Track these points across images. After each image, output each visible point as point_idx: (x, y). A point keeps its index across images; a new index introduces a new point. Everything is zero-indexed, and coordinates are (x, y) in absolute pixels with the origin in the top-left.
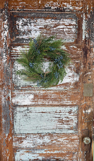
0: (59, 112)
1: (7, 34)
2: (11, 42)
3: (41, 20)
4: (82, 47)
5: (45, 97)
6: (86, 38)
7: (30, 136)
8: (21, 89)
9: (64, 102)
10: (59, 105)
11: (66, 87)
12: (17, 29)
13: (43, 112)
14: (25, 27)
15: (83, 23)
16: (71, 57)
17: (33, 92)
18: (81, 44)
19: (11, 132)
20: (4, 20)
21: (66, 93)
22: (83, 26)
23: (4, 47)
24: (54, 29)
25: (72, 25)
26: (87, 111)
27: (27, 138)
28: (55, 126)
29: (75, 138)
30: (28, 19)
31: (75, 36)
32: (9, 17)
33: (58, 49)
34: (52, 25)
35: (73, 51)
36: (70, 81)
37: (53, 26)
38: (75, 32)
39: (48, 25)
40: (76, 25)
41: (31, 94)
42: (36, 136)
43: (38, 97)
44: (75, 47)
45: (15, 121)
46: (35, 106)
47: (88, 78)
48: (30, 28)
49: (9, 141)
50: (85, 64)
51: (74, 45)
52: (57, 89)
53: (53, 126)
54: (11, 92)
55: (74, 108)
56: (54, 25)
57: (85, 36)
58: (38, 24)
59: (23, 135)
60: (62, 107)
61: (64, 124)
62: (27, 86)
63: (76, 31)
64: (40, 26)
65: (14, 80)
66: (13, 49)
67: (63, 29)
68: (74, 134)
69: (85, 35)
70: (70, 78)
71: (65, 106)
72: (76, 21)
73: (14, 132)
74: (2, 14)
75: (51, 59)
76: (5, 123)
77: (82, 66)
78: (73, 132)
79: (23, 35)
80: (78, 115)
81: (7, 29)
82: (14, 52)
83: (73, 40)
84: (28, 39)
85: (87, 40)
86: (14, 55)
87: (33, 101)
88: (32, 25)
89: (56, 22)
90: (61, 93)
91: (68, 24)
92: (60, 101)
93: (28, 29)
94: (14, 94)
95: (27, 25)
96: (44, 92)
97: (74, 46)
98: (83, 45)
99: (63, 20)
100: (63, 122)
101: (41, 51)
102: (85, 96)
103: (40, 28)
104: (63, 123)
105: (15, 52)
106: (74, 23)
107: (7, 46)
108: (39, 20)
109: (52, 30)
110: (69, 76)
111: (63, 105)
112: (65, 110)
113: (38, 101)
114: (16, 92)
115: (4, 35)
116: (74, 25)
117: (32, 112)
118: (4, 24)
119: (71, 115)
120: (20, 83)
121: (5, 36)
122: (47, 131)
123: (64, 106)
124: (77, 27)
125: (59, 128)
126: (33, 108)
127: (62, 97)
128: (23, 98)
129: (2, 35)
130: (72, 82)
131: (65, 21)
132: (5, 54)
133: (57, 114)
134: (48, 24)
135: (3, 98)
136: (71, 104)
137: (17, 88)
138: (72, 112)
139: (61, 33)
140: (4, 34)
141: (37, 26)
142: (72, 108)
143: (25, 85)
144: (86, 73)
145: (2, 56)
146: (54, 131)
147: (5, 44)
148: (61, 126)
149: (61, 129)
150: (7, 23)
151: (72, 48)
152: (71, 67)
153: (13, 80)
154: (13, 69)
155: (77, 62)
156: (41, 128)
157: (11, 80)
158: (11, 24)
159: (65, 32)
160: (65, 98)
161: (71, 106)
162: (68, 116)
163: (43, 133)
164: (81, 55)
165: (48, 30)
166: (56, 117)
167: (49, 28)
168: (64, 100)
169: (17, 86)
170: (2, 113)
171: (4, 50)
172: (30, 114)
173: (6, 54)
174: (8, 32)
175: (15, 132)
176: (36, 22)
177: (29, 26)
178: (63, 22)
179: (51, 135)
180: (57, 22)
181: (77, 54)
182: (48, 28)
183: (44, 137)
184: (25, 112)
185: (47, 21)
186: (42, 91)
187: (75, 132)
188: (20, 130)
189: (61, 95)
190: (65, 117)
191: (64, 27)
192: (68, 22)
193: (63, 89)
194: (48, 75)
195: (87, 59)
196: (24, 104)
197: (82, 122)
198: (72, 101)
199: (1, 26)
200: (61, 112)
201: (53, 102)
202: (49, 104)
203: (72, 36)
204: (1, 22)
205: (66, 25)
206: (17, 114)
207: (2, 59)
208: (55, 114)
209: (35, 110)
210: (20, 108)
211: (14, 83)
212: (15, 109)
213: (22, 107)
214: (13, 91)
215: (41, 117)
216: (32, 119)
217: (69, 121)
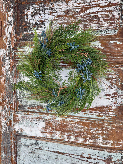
0: (87, 158)
1: (12, 30)
2: (17, 41)
3: (60, 4)
5: (63, 128)
8: (28, 110)
9: (97, 140)
10: (88, 145)
11: (101, 114)
12: (25, 22)
13: (59, 153)
14: (36, 17)
16: (111, 61)
17: (45, 116)
20: (9, 11)
21: (101, 124)
23: (7, 48)
24: (80, 15)
30: (41, 5)
31: (119, 24)
32: (15, 5)
34: (77, 9)
35: (114, 51)
36: (109, 104)
37: (80, 10)
38: (120, 16)
39: (70, 10)
40: (121, 4)
41: (40, 120)
43: (51, 126)
44: (118, 43)
46: (48, 141)
48: (44, 17)
51: (117, 40)
52: (84, 116)
54: (13, 114)
55: (115, 154)
56: (81, 8)
58: (56, 9)
60: (93, 149)
62: (36, 107)
63: (122, 15)
64: (58, 13)
65: (19, 96)
66: (19, 50)
67: (97, 13)
70: (109, 99)
71: (98, 149)
74: (7, 2)
76: (5, 158)
79: (34, 28)
81: (12, 23)
82: (19, 54)
83: (114, 32)
84: (40, 34)
86: (20, 59)
87: (45, 132)
88: (46, 12)
89: (84, 3)
90: (92, 124)
91: (106, 4)
92: (90, 139)
93: (41, 20)
94: (18, 116)
95: (40, 14)
96: (62, 119)
97: (116, 41)
103: (59, 16)
107: (11, 46)
108: (57, 3)
109: (78, 17)
110: (108, 95)
111: (94, 147)
112: (97, 154)
113: (51, 133)
114: (21, 114)
115: (8, 31)
116: (117, 5)
118: (8, 16)
120: (26, 101)
121: (9, 33)
123: (97, 147)
124: (122, 8)
126: (44, 142)
127: (93, 132)
128: (30, 125)
129: (5, 32)
130: (113, 107)
132: (8, 58)
133: (83, 160)
134: (72, 8)
136: (111, 146)
139: (92, 21)
140: (8, 29)
141: (54, 14)
142: (112, 153)
143: (33, 105)
145: (4, 62)
147: (9, 44)
150: (12, 14)
151: (114, 44)
152: (110, 79)
154: (18, 79)
157: (15, 95)
158: (18, 15)
159: (101, 19)
160: (99, 134)
161: (110, 150)
165: (71, 18)
167: (73, 15)
168: (98, 138)
169: (23, 105)
170: (2, 143)
171: (8, 52)
172: (39, 151)
174: (14, 27)
177: (42, 15)
178: (96, 2)
180: (86, 4)
182: (70, 15)
184: (32, 146)
185: (70, 4)
189: (91, 128)
191: (99, 10)
192: (106, 1)
193: (95, 117)
194: (66, 91)
196: (30, 135)
198: (112, 142)
199: (5, 19)
200: (90, 158)
201: (76, 138)
202: (70, 140)
203: (113, 24)
204: (5, 13)
205: (102, 7)
206: (22, 148)
207: (4, 64)
208: (80, 159)
209: (47, 146)
210: (25, 139)
211: (19, 101)
212: (19, 140)
213: (28, 139)
214: (16, 112)
215: (57, 159)
216: (43, 160)
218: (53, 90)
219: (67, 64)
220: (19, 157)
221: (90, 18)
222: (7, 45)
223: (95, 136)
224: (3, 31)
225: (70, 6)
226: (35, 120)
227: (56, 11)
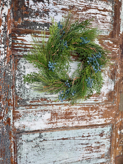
0: (87, 136)
1: (8, 12)
2: (15, 26)
5: (68, 116)
8: (30, 103)
9: (95, 120)
10: (88, 125)
11: (97, 99)
13: (63, 139)
14: (38, 4)
17: (50, 108)
18: (118, 38)
21: (98, 107)
22: (121, 14)
23: (2, 34)
24: (83, 13)
25: (107, 10)
26: (122, 131)
28: (81, 157)
31: (111, 27)
34: (80, 6)
35: (108, 48)
37: (82, 8)
38: (111, 21)
39: (74, 6)
40: (112, 11)
41: (46, 112)
43: (56, 116)
44: (111, 43)
45: (20, 157)
46: (52, 131)
48: (48, 6)
51: (109, 40)
52: (84, 102)
53: (78, 157)
55: (106, 128)
56: (84, 7)
58: (60, 2)
60: (92, 128)
61: (92, 152)
62: (40, 100)
63: (112, 21)
64: (62, 6)
65: (19, 90)
66: (18, 38)
67: (96, 15)
71: (95, 127)
72: (113, 6)
77: (119, 70)
78: (104, 161)
79: (36, 16)
80: (111, 137)
81: (8, 4)
82: (19, 42)
83: (107, 33)
84: (44, 23)
86: (20, 48)
87: (50, 123)
88: (50, 2)
89: (86, 3)
90: (91, 108)
91: (103, 9)
92: (90, 120)
93: (44, 8)
94: (19, 112)
95: (43, 2)
97: (109, 41)
99: (96, 1)
100: (93, 149)
102: (121, 110)
103: (63, 9)
104: (91, 150)
105: (20, 44)
106: (110, 8)
107: (7, 32)
109: (81, 14)
111: (92, 126)
112: (95, 132)
113: (56, 122)
114: (22, 109)
115: (3, 12)
116: (110, 11)
117: (47, 140)
119: (103, 138)
120: (28, 94)
124: (113, 15)
125: (86, 158)
126: (48, 133)
127: (92, 114)
128: (33, 119)
130: (106, 92)
131: (98, 4)
132: (3, 46)
133: (84, 140)
134: (75, 4)
136: (104, 123)
137: (23, 103)
139: (92, 20)
141: (58, 6)
142: (104, 128)
143: (37, 97)
144: (122, 79)
147: (5, 29)
148: (89, 155)
149: (89, 160)
151: (107, 43)
153: (17, 89)
154: (16, 71)
155: (113, 63)
157: (14, 89)
159: (98, 20)
160: (96, 115)
161: (103, 125)
162: (99, 140)
164: (117, 54)
165: (75, 14)
166: (83, 144)
167: (76, 11)
168: (95, 118)
169: (23, 99)
171: (3, 38)
172: (44, 143)
173: (5, 47)
174: (10, 9)
177: (45, 4)
178: (95, 5)
180: (88, 4)
181: (113, 53)
182: (74, 11)
184: (36, 140)
186: (64, 105)
189: (91, 112)
190: (95, 143)
191: (97, 13)
192: (102, 6)
193: (92, 102)
196: (34, 129)
198: (105, 119)
200: (89, 136)
201: (79, 122)
202: (74, 125)
203: (106, 27)
205: (100, 10)
206: (23, 145)
208: (81, 139)
209: (51, 136)
210: (27, 135)
211: (19, 95)
212: (20, 138)
213: (31, 134)
214: (16, 108)
215: (62, 146)
216: (48, 150)
217: (100, 147)
218: (67, 81)
220: (20, 155)
221: (90, 17)
222: (1, 29)
223: (93, 117)
225: (74, 2)
226: (39, 112)
227: (60, 4)
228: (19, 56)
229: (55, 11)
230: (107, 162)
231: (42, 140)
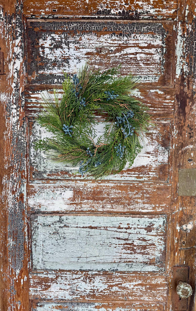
0: (125, 228)
1: (21, 66)
2: (28, 82)
3: (89, 37)
4: (174, 93)
5: (96, 196)
6: (183, 74)
7: (65, 275)
8: (48, 177)
9: (137, 206)
10: (127, 212)
11: (141, 175)
12: (40, 56)
13: (91, 228)
14: (56, 51)
15: (177, 43)
16: (152, 113)
17: (72, 184)
18: (173, 85)
19: (27, 266)
20: (15, 38)
21: (141, 187)
22: (177, 48)
23: (13, 93)
24: (116, 55)
25: (153, 46)
26: (184, 227)
27: (59, 279)
28: (118, 257)
29: (159, 282)
30: (63, 36)
31: (160, 70)
32: (24, 31)
33: (124, 97)
34: (112, 46)
35: (155, 101)
36: (149, 164)
37: (115, 48)
38: (161, 61)
39: (103, 47)
40: (162, 46)
41: (66, 189)
42: (77, 276)
43: (81, 195)
44: (160, 92)
45: (35, 244)
46: (76, 214)
47: (187, 157)
48: (68, 53)
49: (22, 284)
50: (180, 128)
51: (158, 88)
52: (121, 179)
53: (113, 257)
54: (25, 184)
55: (157, 220)
56: (117, 46)
57: (182, 70)
58: (84, 44)
59: (50, 274)
60: (133, 217)
61: (135, 253)
62: (59, 173)
63: (163, 60)
64: (87, 50)
65: (34, 159)
66: (32, 96)
67: (136, 55)
68: (157, 274)
69: (181, 68)
70: (149, 157)
71: (138, 216)
72: (163, 38)
73: (32, 266)
74: (10, 25)
75: (110, 117)
76: (15, 247)
77: (175, 133)
78: (155, 270)
79: (53, 67)
80: (165, 235)
81: (20, 56)
82: (33, 102)
83: (155, 79)
84: (63, 75)
85: (185, 77)
86: (34, 109)
87: (72, 204)
88: (70, 47)
89: (120, 41)
90: (131, 187)
91: (146, 45)
92: (129, 205)
93: (63, 56)
94: (33, 187)
95: (62, 48)
96: (95, 185)
97: (158, 90)
98: (177, 89)
99: (135, 36)
100: (135, 248)
101: (88, 101)
102: (181, 194)
103: (88, 54)
104: (133, 250)
105: (35, 103)
106: (158, 42)
107: (19, 90)
108: (86, 36)
109: (113, 57)
110: (148, 153)
111: (134, 214)
112: (138, 223)
113: (81, 203)
114: (37, 183)
115: (15, 67)
116: (158, 47)
118: (14, 45)
119: (151, 233)
120: (45, 165)
121: (15, 70)
122: (100, 267)
123: (137, 214)
124: (164, 51)
125: (126, 260)
126: (71, 217)
127: (132, 196)
128: (51, 196)
129: (9, 68)
130: (154, 166)
131: (139, 39)
132: (15, 106)
133: (121, 232)
134: (105, 45)
135: (11, 196)
136: (152, 211)
137: (39, 175)
138: (154, 229)
139: (130, 63)
140: (13, 65)
141: (81, 50)
142: (154, 219)
143: (55, 170)
144: (182, 146)
145: (10, 111)
146: (115, 266)
147: (16, 87)
148: (129, 256)
149: (130, 263)
150: (20, 44)
151: (155, 94)
152: (150, 134)
153: (32, 158)
154: (31, 137)
155: (165, 122)
156: (88, 260)
157: (28, 158)
158: (28, 46)
159: (140, 62)
160: (139, 198)
161: (151, 215)
162: (145, 236)
163: (91, 270)
164: (172, 108)
165: (104, 58)
166: (119, 239)
167: (107, 54)
168: (137, 203)
169: (39, 171)
170: (8, 227)
171: (14, 98)
172: (65, 230)
173: (17, 107)
174: (23, 62)
175: (34, 267)
176: (80, 42)
177: (64, 50)
178: (135, 41)
179: (109, 274)
180: (123, 41)
181: (164, 108)
182: (103, 53)
183: (94, 278)
184: (55, 225)
185: (102, 39)
186: (91, 182)
187: (158, 270)
188: (44, 262)
189: (130, 193)
190: (139, 239)
191: (137, 51)
192: (146, 41)
193: (133, 179)
194: (103, 150)
195: (185, 118)
196: (52, 210)
197: (173, 250)
198: (154, 206)
199: (9, 50)
200: (129, 228)
201: (112, 206)
202: (105, 210)
203: (153, 70)
204: (8, 41)
205: (142, 48)
206: (39, 230)
207: (10, 116)
208: (117, 232)
209: (75, 222)
210: (44, 217)
211: (34, 166)
212: (35, 220)
213: (49, 216)
214: (30, 182)
215: (89, 236)
216: (70, 241)
217: (147, 247)
218: (88, 149)
219: (100, 117)
220: (35, 242)
221: (128, 60)
222: (13, 87)
223: (134, 201)
224: (5, 67)
225: (102, 42)
226: (59, 189)
227: (84, 47)
228: (34, 118)
229: (78, 58)
230: (159, 272)
231: (62, 225)
